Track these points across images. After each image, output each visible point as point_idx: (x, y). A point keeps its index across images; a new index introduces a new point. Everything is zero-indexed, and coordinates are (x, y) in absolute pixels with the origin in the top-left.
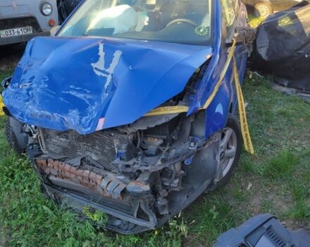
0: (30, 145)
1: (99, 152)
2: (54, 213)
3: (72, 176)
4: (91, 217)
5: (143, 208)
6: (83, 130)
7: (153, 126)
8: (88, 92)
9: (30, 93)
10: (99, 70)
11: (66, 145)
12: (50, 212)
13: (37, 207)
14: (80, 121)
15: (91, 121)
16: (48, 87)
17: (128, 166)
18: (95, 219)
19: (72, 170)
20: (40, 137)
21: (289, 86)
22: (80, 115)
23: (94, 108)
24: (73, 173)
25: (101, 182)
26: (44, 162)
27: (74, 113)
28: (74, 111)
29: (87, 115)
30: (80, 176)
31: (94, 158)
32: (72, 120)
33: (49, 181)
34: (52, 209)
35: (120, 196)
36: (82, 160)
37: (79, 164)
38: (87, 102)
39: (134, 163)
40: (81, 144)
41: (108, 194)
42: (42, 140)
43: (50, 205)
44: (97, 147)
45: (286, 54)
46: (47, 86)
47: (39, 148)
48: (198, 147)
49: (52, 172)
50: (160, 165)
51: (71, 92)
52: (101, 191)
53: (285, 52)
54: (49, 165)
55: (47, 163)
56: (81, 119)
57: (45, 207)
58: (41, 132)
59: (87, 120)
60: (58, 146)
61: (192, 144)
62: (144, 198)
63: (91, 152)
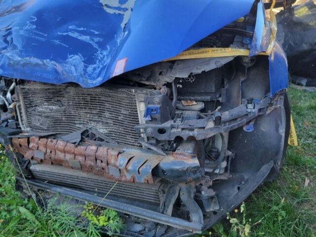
0: (3, 121)
1: (109, 121)
2: (37, 218)
3: (68, 157)
4: (95, 221)
5: (184, 198)
6: (90, 81)
7: (200, 72)
8: (96, 33)
9: (9, 38)
10: (111, 7)
11: (58, 115)
12: (30, 217)
13: (9, 211)
14: (85, 70)
15: (102, 69)
16: (36, 29)
17: (162, 131)
18: (101, 223)
19: (67, 148)
20: (19, 106)
21: (308, 85)
22: (84, 62)
23: (105, 53)
24: (69, 152)
25: (116, 160)
26: (23, 141)
27: (76, 59)
28: (76, 57)
29: (95, 63)
30: (81, 155)
31: (101, 131)
32: (73, 69)
33: (30, 171)
34: (33, 211)
35: (150, 176)
36: (82, 134)
37: (79, 139)
38: (95, 46)
39: (172, 127)
40: (82, 112)
41: (128, 177)
42: (23, 111)
43: (30, 206)
44: (107, 114)
45: (305, 47)
46: (35, 27)
47: (17, 124)
48: (260, 110)
49: (35, 156)
50: (211, 129)
51: (70, 34)
52: (117, 175)
53: (304, 45)
54: (31, 145)
55: (29, 143)
56: (86, 67)
57: (22, 210)
58: (21, 98)
59: (95, 69)
60: (47, 117)
61: (250, 106)
62: (189, 179)
63: (98, 122)
